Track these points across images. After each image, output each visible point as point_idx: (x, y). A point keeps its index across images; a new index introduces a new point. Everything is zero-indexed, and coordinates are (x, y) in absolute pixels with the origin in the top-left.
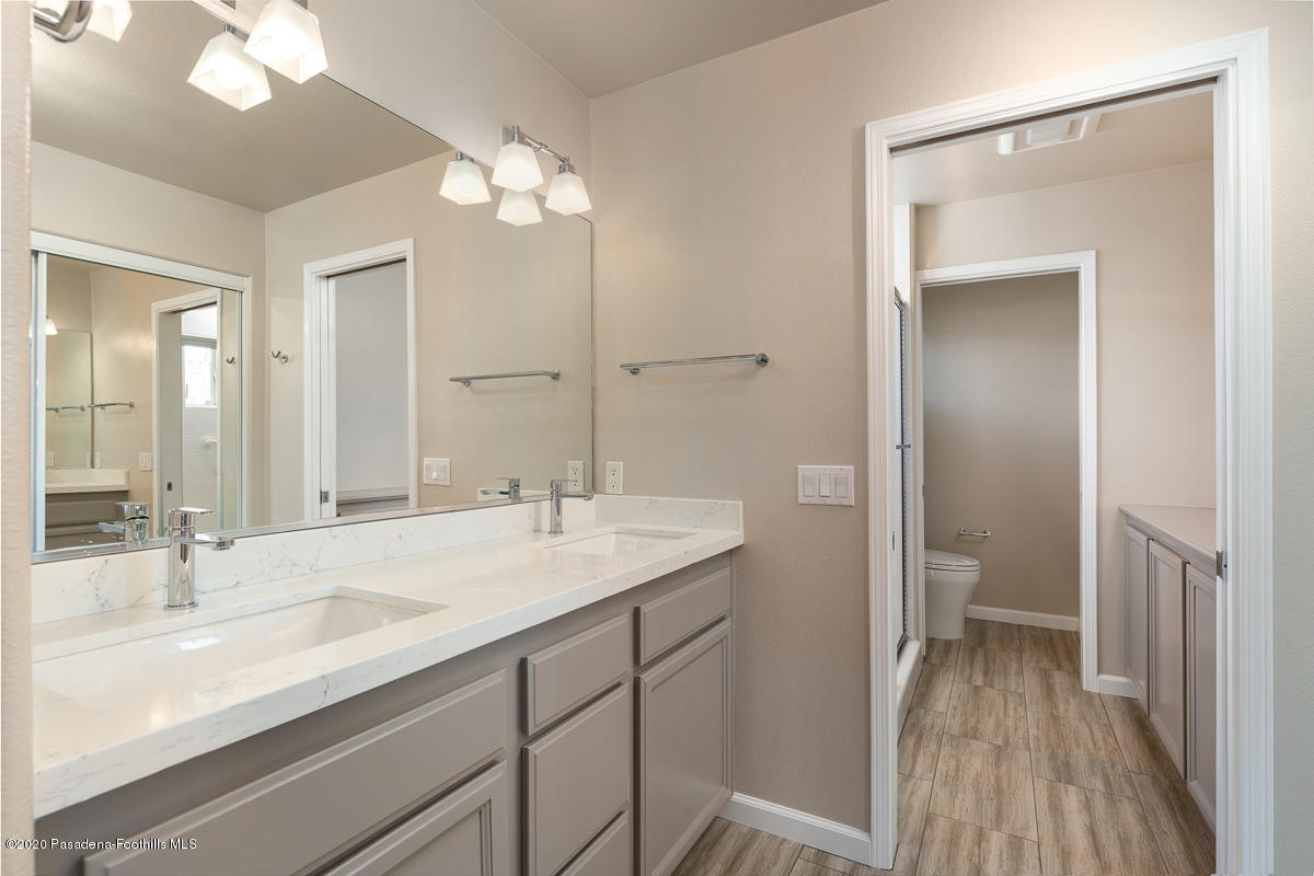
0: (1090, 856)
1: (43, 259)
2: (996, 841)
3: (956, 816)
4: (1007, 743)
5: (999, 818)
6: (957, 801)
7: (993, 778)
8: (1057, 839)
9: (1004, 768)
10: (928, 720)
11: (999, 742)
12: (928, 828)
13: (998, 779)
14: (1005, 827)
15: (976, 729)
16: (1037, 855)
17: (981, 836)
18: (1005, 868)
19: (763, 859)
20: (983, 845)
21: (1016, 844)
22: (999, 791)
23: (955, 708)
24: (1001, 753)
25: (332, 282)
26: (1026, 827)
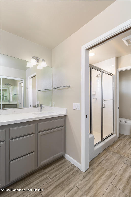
0: (125, 181)
1: (1, 79)
2: (108, 173)
3: (103, 167)
4: (124, 156)
5: (112, 169)
6: (105, 164)
7: (116, 161)
8: (121, 176)
9: (120, 160)
10: (111, 149)
11: (123, 155)
12: (96, 167)
13: (117, 162)
14: (112, 171)
15: (119, 152)
16: (114, 178)
17: (106, 171)
18: (106, 178)
19: (65, 165)
20: (105, 173)
21: (111, 174)
22: (115, 164)
23: (118, 148)
24: (121, 157)
25: (32, 78)
26: (116, 172)
